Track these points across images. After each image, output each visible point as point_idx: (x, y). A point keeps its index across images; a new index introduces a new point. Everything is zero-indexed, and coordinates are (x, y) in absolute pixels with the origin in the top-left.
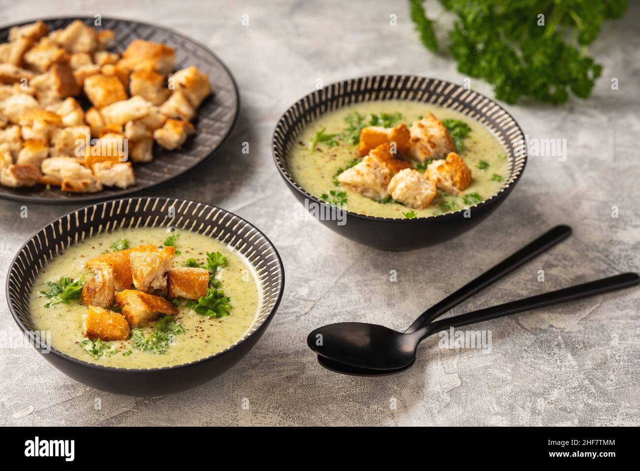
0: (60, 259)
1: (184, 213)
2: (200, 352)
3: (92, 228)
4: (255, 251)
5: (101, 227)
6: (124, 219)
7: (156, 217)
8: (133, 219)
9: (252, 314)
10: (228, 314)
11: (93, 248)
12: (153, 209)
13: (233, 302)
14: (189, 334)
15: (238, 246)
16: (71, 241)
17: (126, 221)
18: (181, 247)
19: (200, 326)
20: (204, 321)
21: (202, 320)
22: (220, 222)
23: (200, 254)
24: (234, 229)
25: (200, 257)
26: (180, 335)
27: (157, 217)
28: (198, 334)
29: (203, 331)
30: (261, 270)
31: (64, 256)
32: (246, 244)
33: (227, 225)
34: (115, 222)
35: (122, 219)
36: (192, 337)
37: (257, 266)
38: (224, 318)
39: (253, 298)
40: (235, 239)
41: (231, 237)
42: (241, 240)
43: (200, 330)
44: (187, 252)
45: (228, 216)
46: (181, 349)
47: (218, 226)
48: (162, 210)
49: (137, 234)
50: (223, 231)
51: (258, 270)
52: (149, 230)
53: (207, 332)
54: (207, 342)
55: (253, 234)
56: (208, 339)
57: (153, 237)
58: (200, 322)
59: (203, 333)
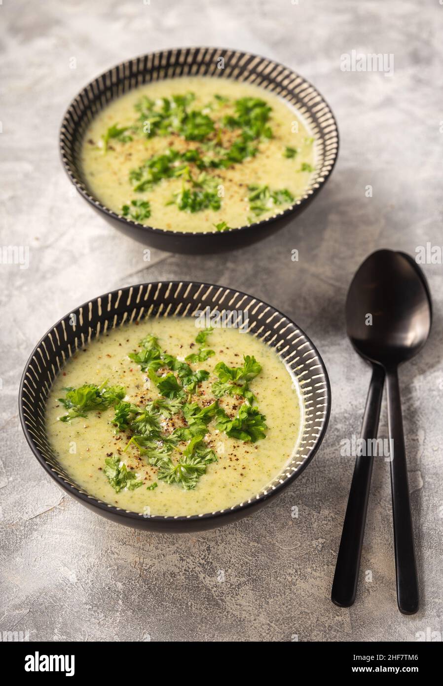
0: (83, 358)
1: (220, 302)
2: (234, 489)
3: (116, 317)
4: (298, 358)
5: (126, 315)
6: (152, 306)
7: (188, 304)
8: (162, 306)
9: (291, 439)
10: (264, 436)
11: (120, 345)
12: (185, 296)
13: (268, 422)
14: (222, 464)
15: (279, 348)
16: (92, 331)
17: (154, 307)
18: (215, 345)
19: (234, 453)
20: (238, 446)
21: (236, 445)
22: (260, 317)
23: (236, 355)
24: (276, 327)
25: (236, 359)
26: (211, 464)
27: (190, 305)
28: (232, 464)
29: (237, 460)
30: (304, 382)
31: (88, 353)
32: (288, 347)
33: (268, 321)
34: (142, 309)
35: (150, 306)
36: (225, 468)
37: (299, 376)
38: (260, 442)
39: (292, 417)
40: (276, 339)
41: (271, 336)
42: (282, 341)
43: (234, 458)
44: (222, 352)
45: (269, 311)
46: (213, 484)
47: (258, 321)
48: (195, 297)
49: (165, 327)
50: (263, 327)
51: (300, 381)
52: (178, 321)
53: (242, 462)
54: (242, 475)
55: (296, 337)
56: (243, 472)
57: (183, 330)
58: (235, 447)
59: (238, 462)
